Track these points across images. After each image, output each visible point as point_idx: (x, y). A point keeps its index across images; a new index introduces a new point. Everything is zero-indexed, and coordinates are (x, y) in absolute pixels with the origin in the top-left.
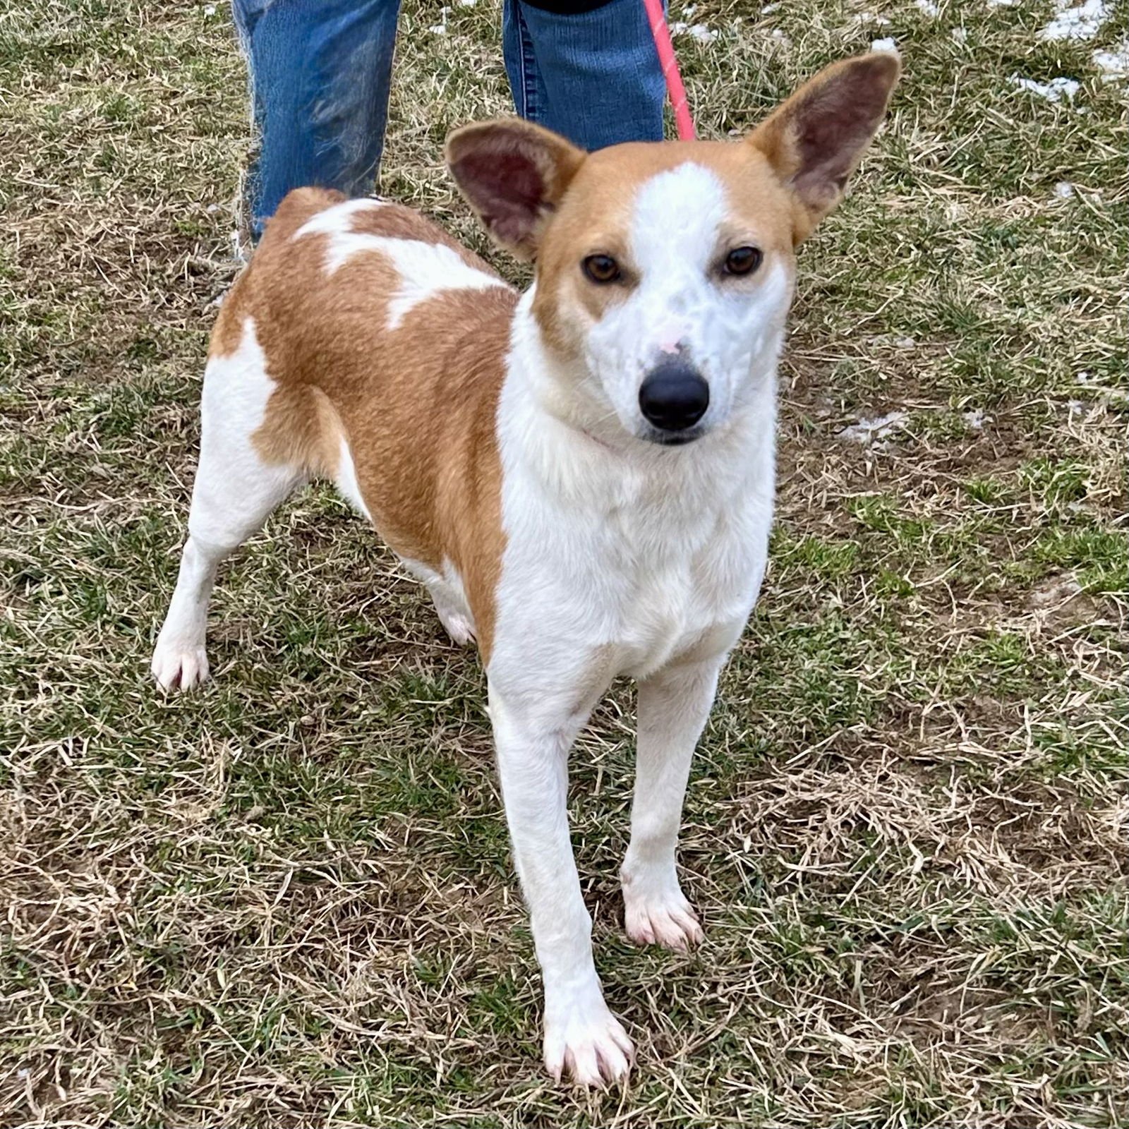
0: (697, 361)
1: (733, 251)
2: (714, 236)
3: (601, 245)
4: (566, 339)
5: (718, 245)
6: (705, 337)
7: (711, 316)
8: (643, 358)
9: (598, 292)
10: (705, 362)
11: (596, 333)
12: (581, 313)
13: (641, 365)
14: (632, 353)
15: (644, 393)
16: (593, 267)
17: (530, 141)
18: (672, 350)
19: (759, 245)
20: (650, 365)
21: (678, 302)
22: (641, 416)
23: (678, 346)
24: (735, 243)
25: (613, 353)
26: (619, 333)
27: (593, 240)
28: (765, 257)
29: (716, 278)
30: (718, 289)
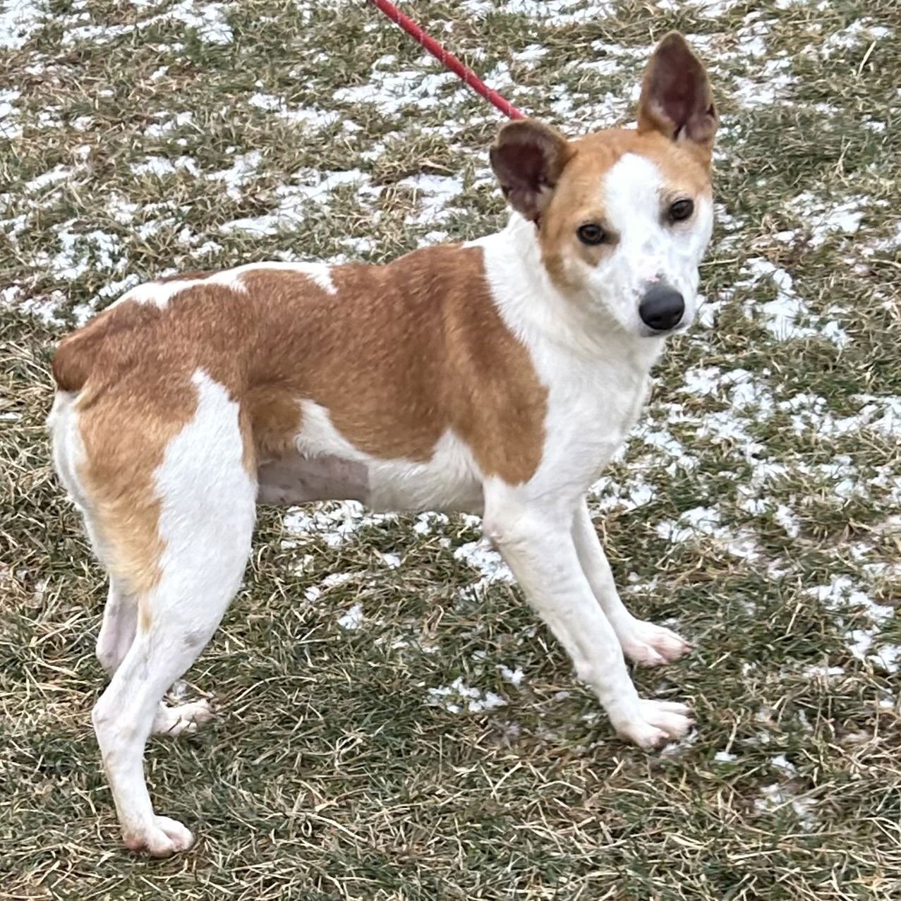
0: (671, 282)
1: (674, 205)
2: (656, 197)
3: (590, 218)
4: (570, 279)
5: (661, 203)
6: (672, 266)
7: (671, 250)
8: (636, 288)
9: (593, 250)
10: (676, 282)
11: (595, 276)
12: (581, 264)
13: (635, 293)
14: (626, 285)
15: (643, 310)
16: (584, 234)
17: (544, 136)
18: (655, 280)
19: (688, 197)
20: (643, 291)
21: (648, 247)
22: (643, 324)
23: (658, 276)
24: (673, 199)
25: (611, 287)
26: (613, 274)
27: (583, 215)
28: (695, 203)
29: (667, 223)
30: (670, 232)
